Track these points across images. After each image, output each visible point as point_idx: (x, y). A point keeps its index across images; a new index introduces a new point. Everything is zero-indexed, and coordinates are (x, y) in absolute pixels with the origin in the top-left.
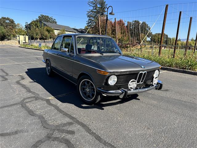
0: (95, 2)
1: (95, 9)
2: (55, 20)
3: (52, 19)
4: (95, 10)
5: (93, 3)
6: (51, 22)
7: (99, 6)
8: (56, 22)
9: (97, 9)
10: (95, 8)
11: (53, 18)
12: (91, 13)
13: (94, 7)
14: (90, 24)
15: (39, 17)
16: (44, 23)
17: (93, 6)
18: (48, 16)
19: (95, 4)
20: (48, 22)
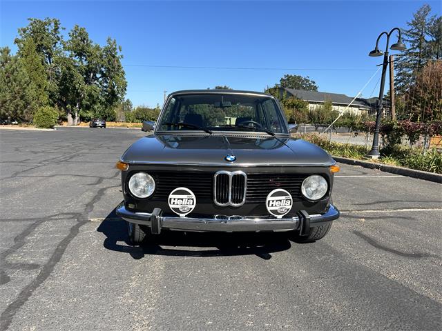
0: (419, 31)
1: (418, 46)
2: (314, 82)
3: (307, 81)
4: (418, 50)
5: (413, 33)
6: (304, 88)
7: (428, 38)
8: (315, 88)
9: (424, 44)
10: (416, 44)
11: (310, 79)
12: (405, 57)
13: (414, 42)
14: (401, 83)
15: (282, 80)
16: (288, 92)
17: (411, 41)
18: (299, 77)
19: (417, 34)
20: (298, 88)
